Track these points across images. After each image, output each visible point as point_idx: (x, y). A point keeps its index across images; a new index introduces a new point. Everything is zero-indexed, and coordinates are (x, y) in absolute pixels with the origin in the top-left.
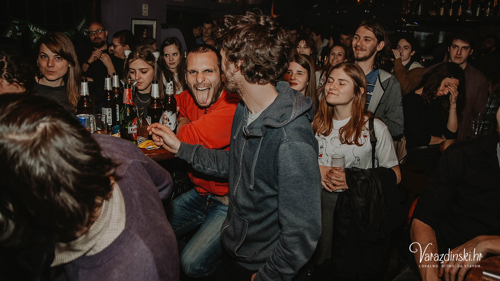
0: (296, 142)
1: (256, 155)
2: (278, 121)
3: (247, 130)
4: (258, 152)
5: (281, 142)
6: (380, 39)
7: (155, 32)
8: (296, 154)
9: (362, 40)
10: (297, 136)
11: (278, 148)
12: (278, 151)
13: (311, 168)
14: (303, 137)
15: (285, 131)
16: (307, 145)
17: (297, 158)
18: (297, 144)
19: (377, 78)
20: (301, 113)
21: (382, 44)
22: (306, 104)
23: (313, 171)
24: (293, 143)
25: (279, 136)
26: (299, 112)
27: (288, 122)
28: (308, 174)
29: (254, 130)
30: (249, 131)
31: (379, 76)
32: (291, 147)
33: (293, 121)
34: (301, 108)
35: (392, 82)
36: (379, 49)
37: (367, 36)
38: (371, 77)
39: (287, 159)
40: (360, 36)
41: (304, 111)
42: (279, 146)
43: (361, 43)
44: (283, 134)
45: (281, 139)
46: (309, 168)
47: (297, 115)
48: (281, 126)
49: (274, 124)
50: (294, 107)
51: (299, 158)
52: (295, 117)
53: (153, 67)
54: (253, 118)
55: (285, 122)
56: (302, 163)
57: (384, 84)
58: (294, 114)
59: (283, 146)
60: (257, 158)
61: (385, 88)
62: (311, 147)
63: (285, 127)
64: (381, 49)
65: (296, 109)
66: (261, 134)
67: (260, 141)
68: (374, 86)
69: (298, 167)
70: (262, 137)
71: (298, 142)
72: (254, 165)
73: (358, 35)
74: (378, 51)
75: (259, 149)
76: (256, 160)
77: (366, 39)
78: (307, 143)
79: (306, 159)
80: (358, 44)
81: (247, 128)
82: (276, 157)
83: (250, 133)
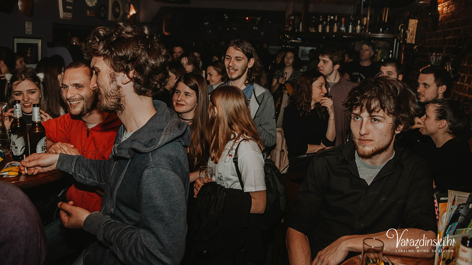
0: (161, 169)
1: (121, 177)
2: (146, 146)
3: (116, 150)
4: (124, 175)
5: (146, 167)
6: (249, 56)
7: (40, 50)
8: (160, 182)
9: (233, 61)
10: (163, 163)
11: (142, 173)
12: (142, 176)
13: (175, 198)
14: (170, 164)
15: (151, 156)
16: (174, 173)
17: (160, 187)
18: (162, 171)
19: (252, 93)
20: (170, 139)
21: (252, 61)
22: (177, 129)
23: (177, 202)
24: (158, 170)
25: (145, 161)
26: (168, 138)
27: (156, 147)
28: (170, 205)
29: (122, 151)
30: (117, 151)
31: (254, 90)
32: (155, 174)
33: (161, 147)
34: (172, 134)
35: (266, 97)
36: (250, 66)
37: (237, 56)
38: (247, 92)
39: (149, 186)
40: (231, 57)
41: (175, 137)
42: (143, 172)
43: (233, 64)
44: (148, 159)
45: (146, 164)
46: (172, 198)
47: (166, 141)
48: (147, 152)
49: (141, 149)
50: (164, 132)
51: (162, 187)
52: (164, 143)
53: (39, 88)
54: (126, 137)
55: (153, 148)
56: (165, 192)
57: (259, 98)
58: (162, 140)
59: (146, 172)
60: (121, 180)
61: (260, 102)
62: (177, 176)
63: (153, 152)
64: (252, 65)
65: (166, 135)
66: (128, 156)
67: (128, 163)
68: (250, 100)
69: (161, 196)
70: (130, 159)
71: (163, 169)
72: (117, 187)
73: (229, 56)
74: (249, 68)
75: (125, 171)
76: (120, 182)
77: (238, 59)
78: (173, 171)
79: (169, 188)
80: (231, 65)
81: (116, 147)
82: (139, 182)
83: (118, 153)
